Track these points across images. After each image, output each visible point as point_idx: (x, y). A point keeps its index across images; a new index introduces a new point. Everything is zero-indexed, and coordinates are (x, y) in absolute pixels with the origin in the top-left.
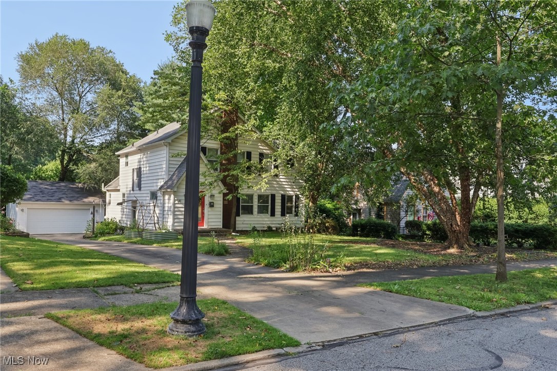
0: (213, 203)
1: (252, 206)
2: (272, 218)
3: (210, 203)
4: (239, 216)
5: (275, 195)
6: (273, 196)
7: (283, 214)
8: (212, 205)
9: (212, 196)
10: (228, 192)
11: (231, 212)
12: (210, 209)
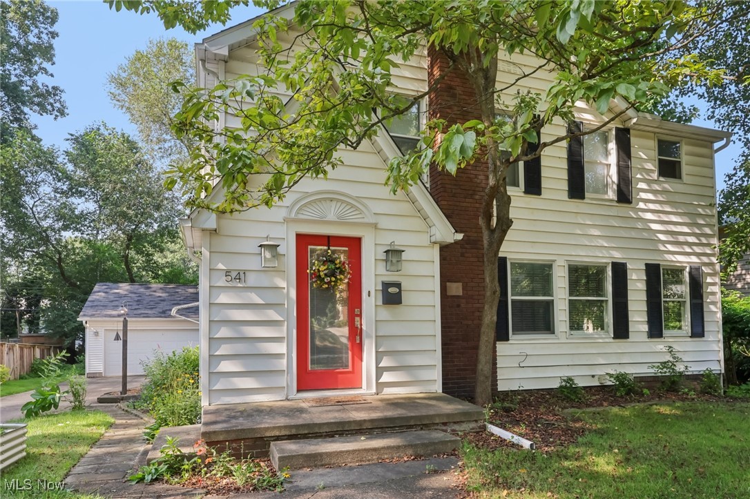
0: (398, 285)
1: (549, 306)
2: (621, 345)
3: (386, 285)
4: (507, 339)
5: (624, 265)
6: (620, 271)
7: (656, 330)
8: (392, 296)
9: (393, 255)
10: (460, 236)
11: (479, 326)
12: (385, 313)
